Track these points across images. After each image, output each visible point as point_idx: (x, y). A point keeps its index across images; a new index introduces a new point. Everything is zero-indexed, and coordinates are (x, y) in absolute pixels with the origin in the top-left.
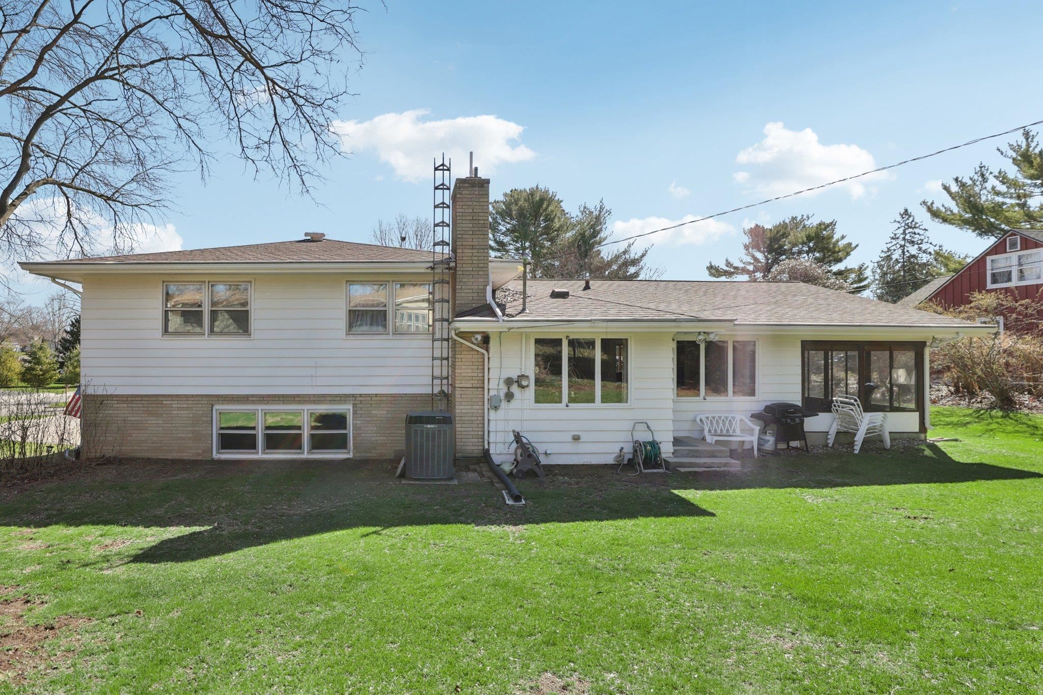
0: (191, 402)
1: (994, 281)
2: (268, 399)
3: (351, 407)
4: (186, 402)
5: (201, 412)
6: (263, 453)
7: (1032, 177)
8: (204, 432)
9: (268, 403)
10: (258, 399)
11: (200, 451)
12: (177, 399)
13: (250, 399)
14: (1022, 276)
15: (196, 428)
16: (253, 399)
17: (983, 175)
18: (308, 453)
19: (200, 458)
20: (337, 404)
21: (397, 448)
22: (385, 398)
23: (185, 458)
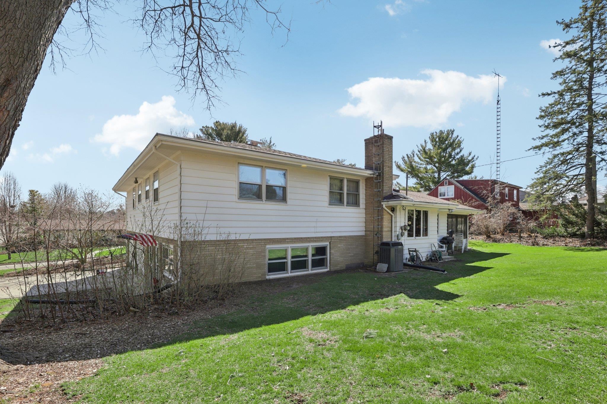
0: (255, 244)
1: (440, 196)
2: (295, 240)
3: (328, 243)
4: (252, 244)
5: (260, 250)
6: (291, 272)
7: (425, 158)
8: (262, 263)
9: (295, 242)
10: (290, 240)
11: (260, 275)
12: (247, 242)
13: (286, 240)
14: (448, 195)
15: (258, 261)
16: (289, 240)
17: (413, 154)
18: (311, 270)
19: (260, 279)
20: (325, 242)
21: (347, 263)
22: (342, 238)
23: (252, 280)
